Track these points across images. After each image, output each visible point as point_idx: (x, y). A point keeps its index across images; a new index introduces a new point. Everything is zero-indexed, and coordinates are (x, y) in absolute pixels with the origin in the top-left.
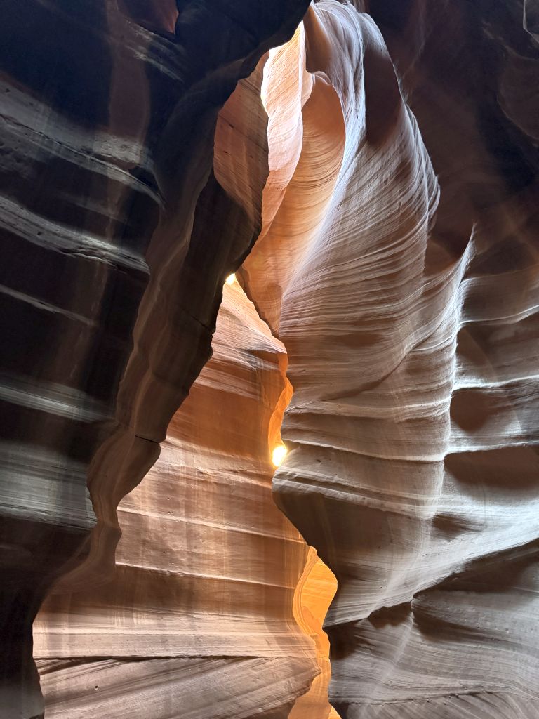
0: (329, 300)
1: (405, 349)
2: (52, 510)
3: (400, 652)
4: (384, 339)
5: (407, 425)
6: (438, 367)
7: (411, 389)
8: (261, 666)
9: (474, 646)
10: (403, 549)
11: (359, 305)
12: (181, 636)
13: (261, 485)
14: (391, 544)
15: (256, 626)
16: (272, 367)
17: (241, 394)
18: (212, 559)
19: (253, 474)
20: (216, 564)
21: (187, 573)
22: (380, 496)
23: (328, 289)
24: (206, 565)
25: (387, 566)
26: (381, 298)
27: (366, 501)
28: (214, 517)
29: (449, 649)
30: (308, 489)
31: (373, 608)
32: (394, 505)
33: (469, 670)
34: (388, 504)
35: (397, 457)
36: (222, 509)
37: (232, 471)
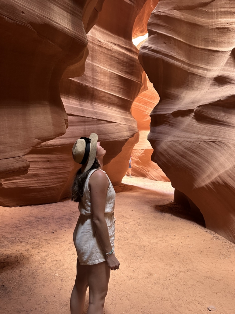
2: (70, 29)
3: (183, 126)
5: (216, 30)
8: (118, 126)
9: (218, 127)
10: (193, 89)
13: (127, 53)
14: (187, 87)
15: (116, 112)
18: (102, 83)
19: (124, 47)
20: (103, 85)
21: (92, 86)
24: (99, 84)
25: (183, 95)
27: (182, 66)
28: (104, 64)
29: (207, 127)
30: (157, 56)
31: (174, 110)
32: (195, 70)
33: (214, 134)
34: (192, 69)
35: (204, 47)
36: (107, 61)
37: (113, 43)
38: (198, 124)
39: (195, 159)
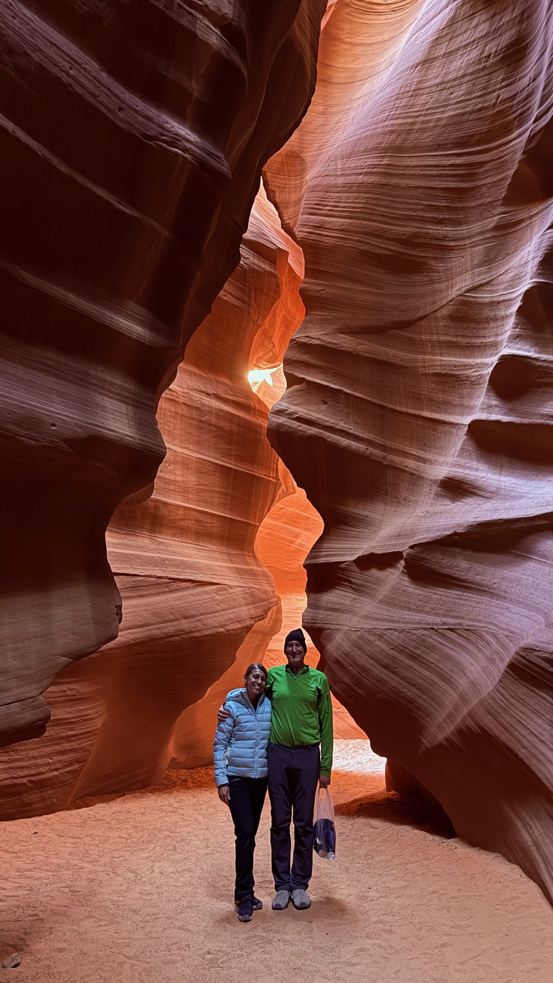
0: (374, 202)
1: (455, 289)
2: (134, 436)
3: (384, 591)
4: (431, 270)
5: (433, 378)
6: (488, 320)
7: (448, 338)
8: (224, 592)
9: (460, 593)
10: (398, 503)
11: (411, 218)
12: (148, 557)
13: (237, 414)
14: (386, 496)
15: (217, 555)
16: (267, 268)
17: (225, 298)
18: (179, 486)
19: (229, 399)
20: (182, 490)
22: (383, 448)
23: (375, 185)
24: (171, 490)
25: (378, 517)
26: (441, 216)
27: (368, 452)
29: (435, 594)
30: (310, 432)
31: (360, 553)
32: (397, 460)
33: (452, 611)
34: (391, 457)
35: (412, 411)
36: (190, 434)
37: (204, 392)
38: (414, 586)
39: (418, 674)
